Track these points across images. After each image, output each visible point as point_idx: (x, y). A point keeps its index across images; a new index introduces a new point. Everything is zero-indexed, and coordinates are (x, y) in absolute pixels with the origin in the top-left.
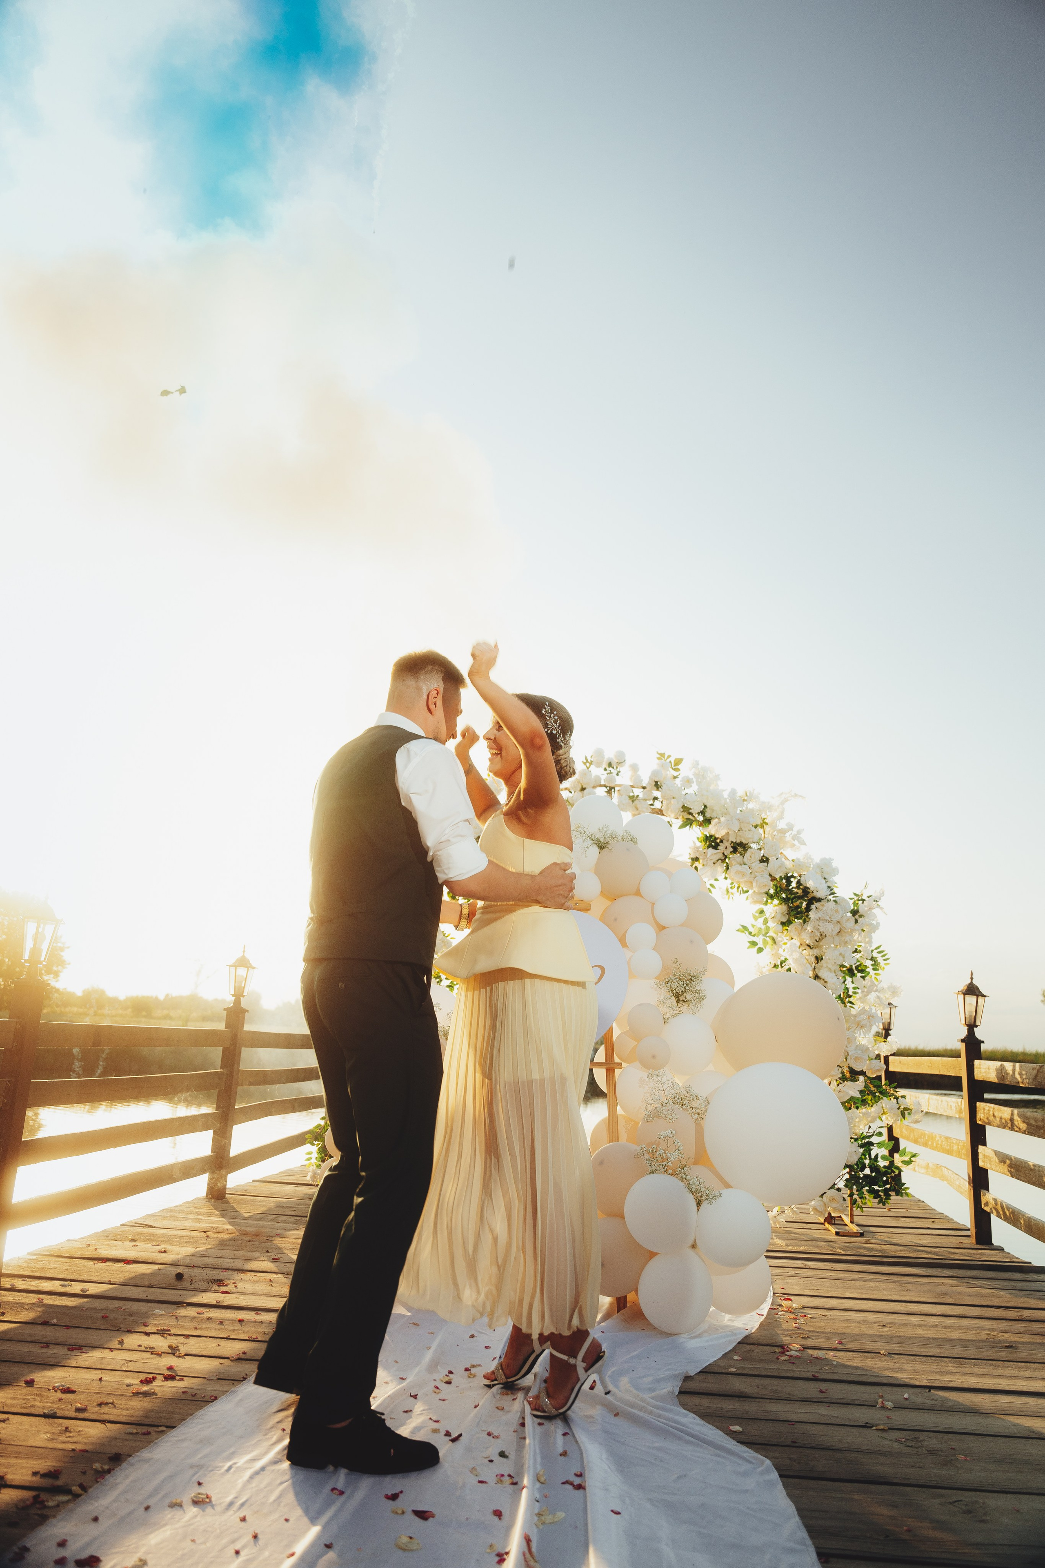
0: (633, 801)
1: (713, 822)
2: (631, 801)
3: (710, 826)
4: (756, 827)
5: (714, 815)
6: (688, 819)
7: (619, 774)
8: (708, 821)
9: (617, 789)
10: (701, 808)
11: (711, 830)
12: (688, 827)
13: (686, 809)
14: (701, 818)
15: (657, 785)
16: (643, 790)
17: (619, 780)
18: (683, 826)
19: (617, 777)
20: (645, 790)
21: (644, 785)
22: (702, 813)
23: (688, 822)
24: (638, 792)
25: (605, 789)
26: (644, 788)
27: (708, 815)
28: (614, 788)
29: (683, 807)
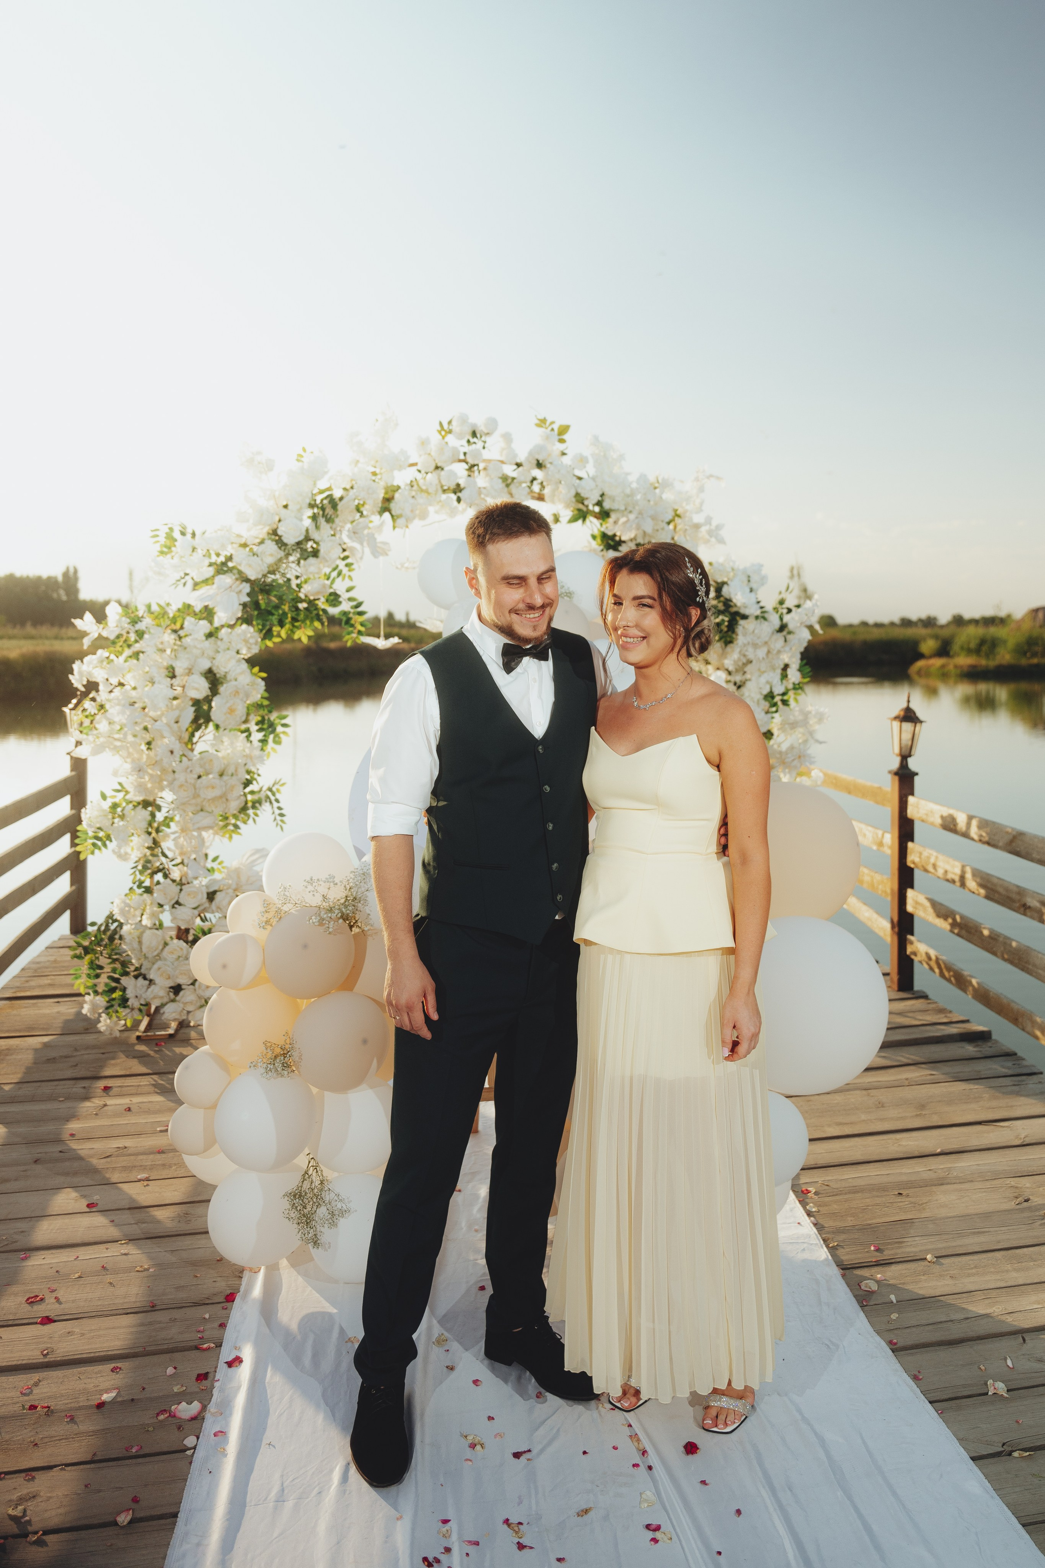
0: (508, 486)
1: (613, 516)
2: (503, 485)
3: (611, 520)
4: (669, 523)
5: (615, 506)
6: (579, 510)
7: (486, 446)
8: (604, 515)
9: (482, 466)
10: (596, 497)
11: (609, 527)
12: (580, 521)
13: (579, 498)
14: (597, 509)
15: (539, 465)
16: (515, 467)
17: (486, 454)
18: (574, 520)
19: (483, 452)
20: (521, 468)
21: (518, 461)
22: (599, 504)
23: (581, 515)
24: (509, 470)
25: (467, 467)
26: (519, 465)
27: (607, 505)
28: (478, 465)
29: (577, 495)
